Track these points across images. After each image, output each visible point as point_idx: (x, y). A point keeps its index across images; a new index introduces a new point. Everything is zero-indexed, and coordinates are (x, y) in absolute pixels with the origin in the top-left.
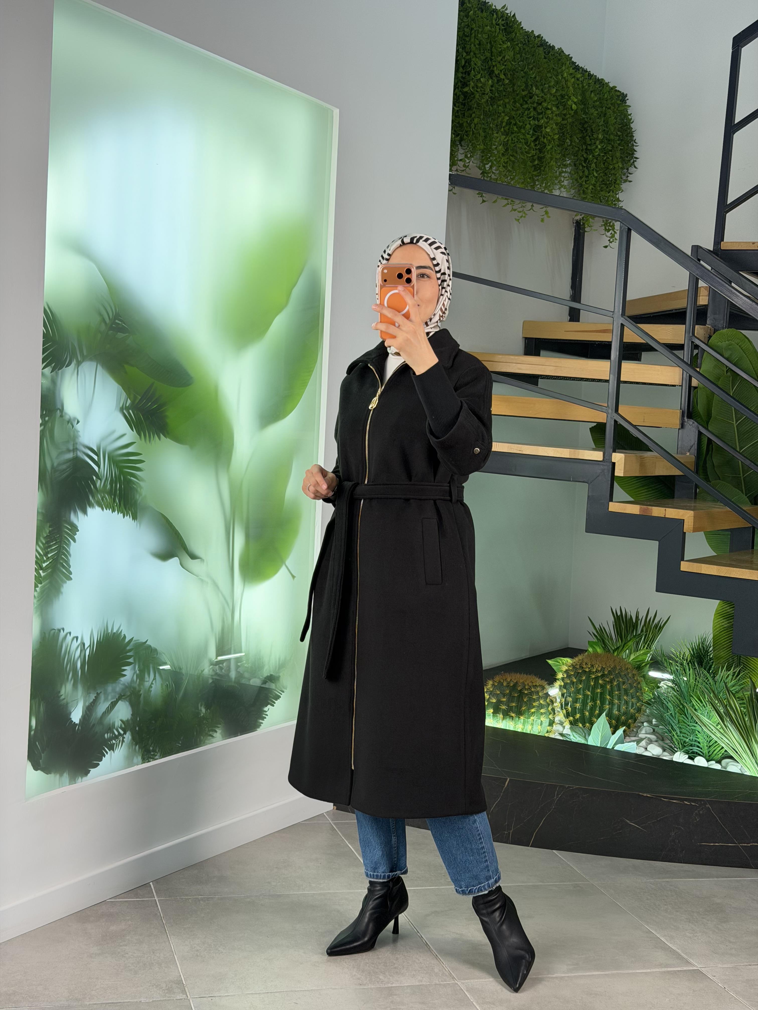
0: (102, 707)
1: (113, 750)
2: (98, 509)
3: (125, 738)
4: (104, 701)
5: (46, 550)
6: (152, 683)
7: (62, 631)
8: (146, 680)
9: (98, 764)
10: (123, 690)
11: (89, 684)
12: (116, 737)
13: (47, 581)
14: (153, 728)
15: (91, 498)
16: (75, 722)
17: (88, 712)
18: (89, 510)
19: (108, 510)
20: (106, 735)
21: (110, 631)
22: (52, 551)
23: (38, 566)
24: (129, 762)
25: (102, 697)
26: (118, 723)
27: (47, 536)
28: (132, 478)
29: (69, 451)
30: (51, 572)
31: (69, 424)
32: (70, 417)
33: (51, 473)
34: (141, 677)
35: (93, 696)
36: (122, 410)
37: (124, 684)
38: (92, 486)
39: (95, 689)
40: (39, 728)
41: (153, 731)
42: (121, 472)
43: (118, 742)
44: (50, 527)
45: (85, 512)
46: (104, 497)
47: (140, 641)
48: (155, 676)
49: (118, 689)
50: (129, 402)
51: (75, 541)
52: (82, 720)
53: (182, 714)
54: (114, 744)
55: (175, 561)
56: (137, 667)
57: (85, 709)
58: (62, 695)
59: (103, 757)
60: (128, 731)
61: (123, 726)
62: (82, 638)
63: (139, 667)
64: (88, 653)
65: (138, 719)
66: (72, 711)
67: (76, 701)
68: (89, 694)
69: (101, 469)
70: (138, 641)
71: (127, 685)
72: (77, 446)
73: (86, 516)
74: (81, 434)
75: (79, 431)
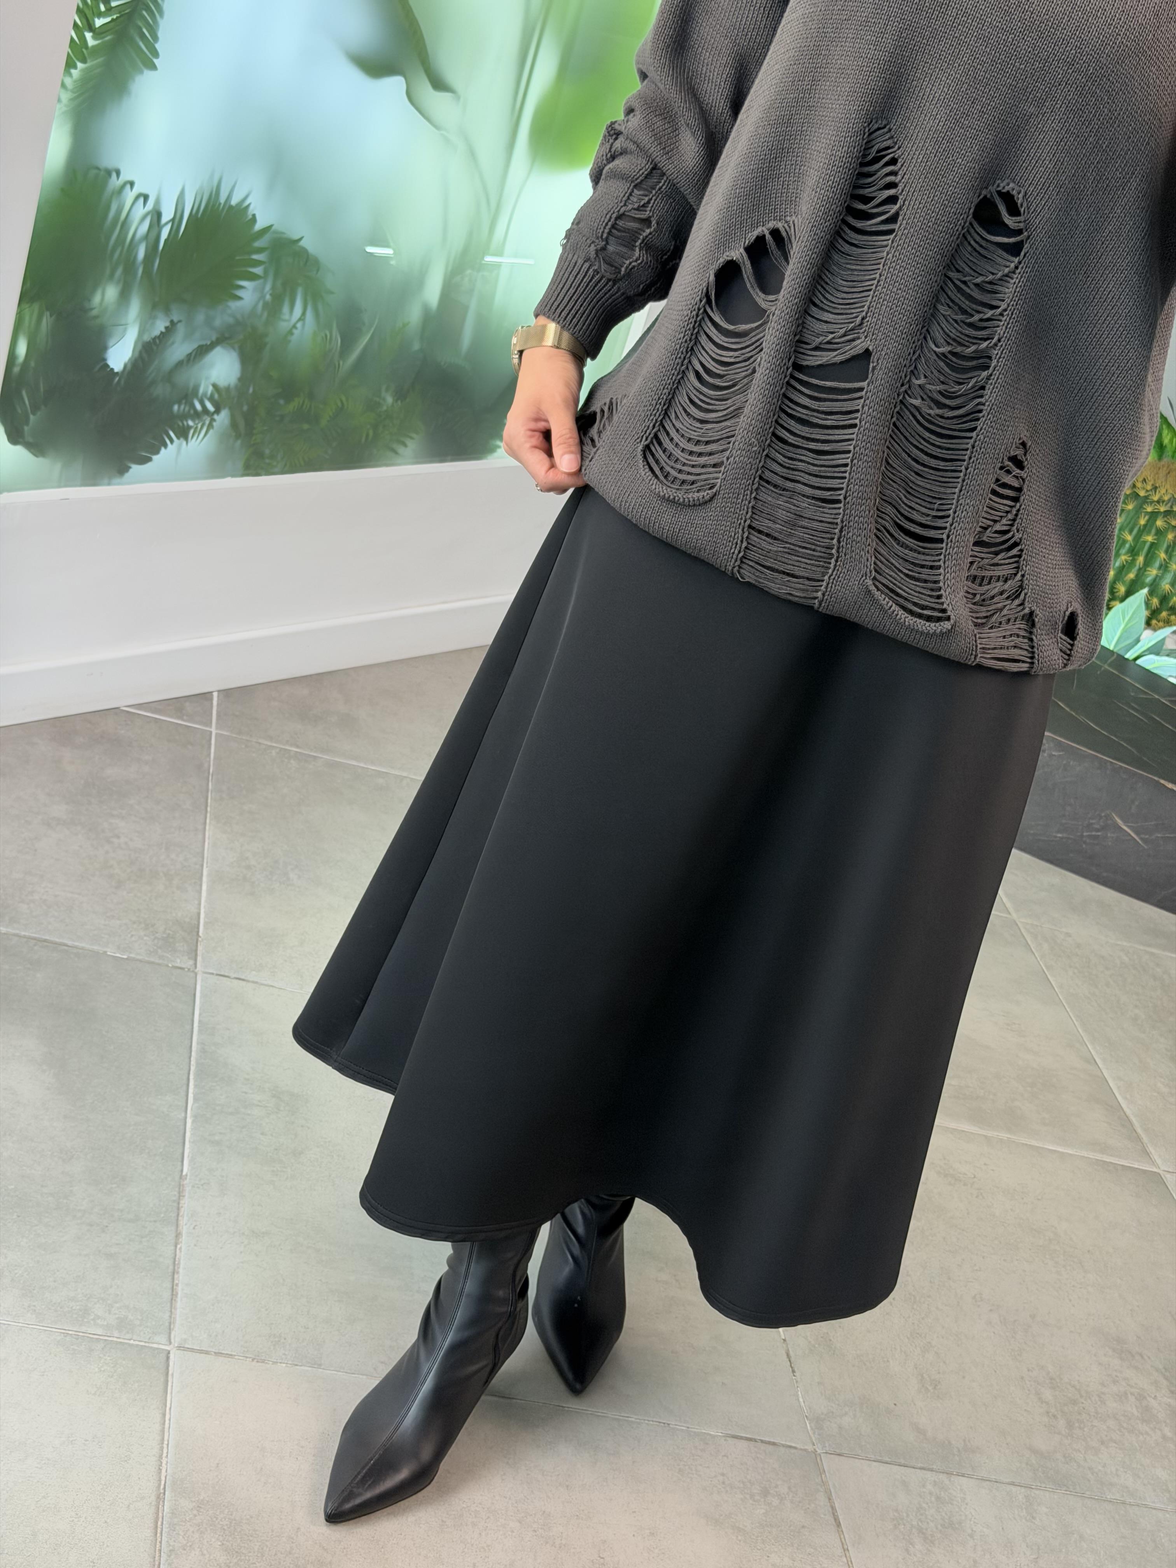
0: (179, 350)
1: (186, 439)
3: (214, 420)
4: (185, 340)
6: (294, 327)
7: (114, 175)
8: (284, 316)
9: (149, 459)
10: (231, 325)
11: (157, 300)
12: (197, 415)
13: (100, 60)
14: (278, 413)
16: (112, 369)
20: (176, 407)
21: (222, 200)
23: (84, 21)
24: (217, 465)
25: (181, 329)
26: (205, 388)
30: (110, 41)
34: (274, 307)
35: (160, 326)
37: (233, 316)
39: (167, 310)
40: (33, 364)
41: (277, 419)
43: (199, 426)
47: (286, 235)
48: (304, 314)
49: (218, 322)
52: (129, 367)
53: (344, 399)
54: (189, 428)
55: (395, 84)
56: (268, 287)
57: (139, 347)
58: (94, 308)
59: (163, 449)
60: (224, 408)
61: (216, 396)
62: (158, 202)
63: (273, 288)
64: (165, 233)
65: (251, 390)
66: (111, 344)
67: (124, 327)
68: (153, 318)
70: (282, 233)
71: (240, 318)
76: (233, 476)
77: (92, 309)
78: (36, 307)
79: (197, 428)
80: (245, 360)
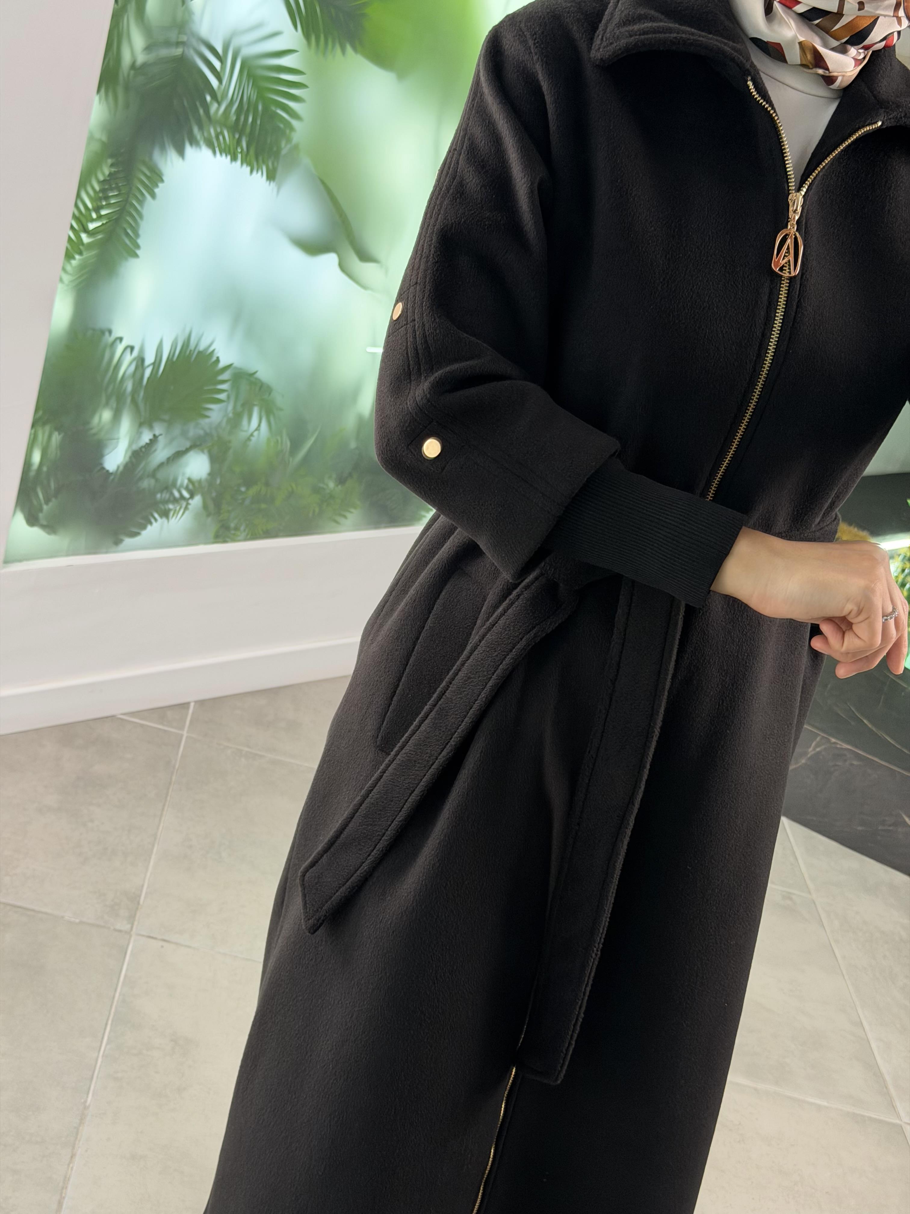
0: (160, 455)
1: (168, 518)
2: (205, 152)
3: (189, 504)
4: (165, 447)
5: (99, 204)
6: (252, 435)
7: (107, 334)
8: (242, 426)
9: (138, 534)
10: (202, 435)
11: (142, 420)
12: (175, 501)
13: (93, 253)
14: (240, 497)
15: (196, 130)
16: (108, 471)
17: (133, 459)
19: (224, 155)
20: (159, 496)
21: (192, 346)
22: (109, 205)
23: (80, 225)
24: (193, 536)
25: (162, 441)
26: (182, 481)
27: (104, 181)
28: (280, 112)
29: (168, 44)
30: (101, 239)
33: (128, 75)
34: (235, 421)
35: (146, 437)
37: (204, 430)
38: (201, 111)
39: (151, 427)
40: (45, 469)
41: (240, 501)
42: (261, 97)
43: (178, 508)
44: (112, 165)
45: (181, 152)
46: (222, 133)
47: (245, 370)
48: (259, 425)
49: (191, 434)
51: (153, 196)
52: (121, 468)
53: (294, 486)
54: (170, 510)
55: (331, 259)
56: (230, 408)
57: (129, 454)
58: (93, 428)
59: (149, 526)
60: (197, 495)
61: (191, 487)
62: (142, 350)
63: (235, 407)
64: (148, 372)
65: (218, 481)
66: (106, 451)
67: (116, 441)
68: (140, 433)
69: (223, 87)
70: (241, 369)
71: (208, 431)
72: (184, 38)
73: (181, 159)
74: (196, 17)
75: (193, 13)
76: (206, 544)
77: (91, 429)
78: (47, 428)
79: (175, 510)
80: (213, 460)
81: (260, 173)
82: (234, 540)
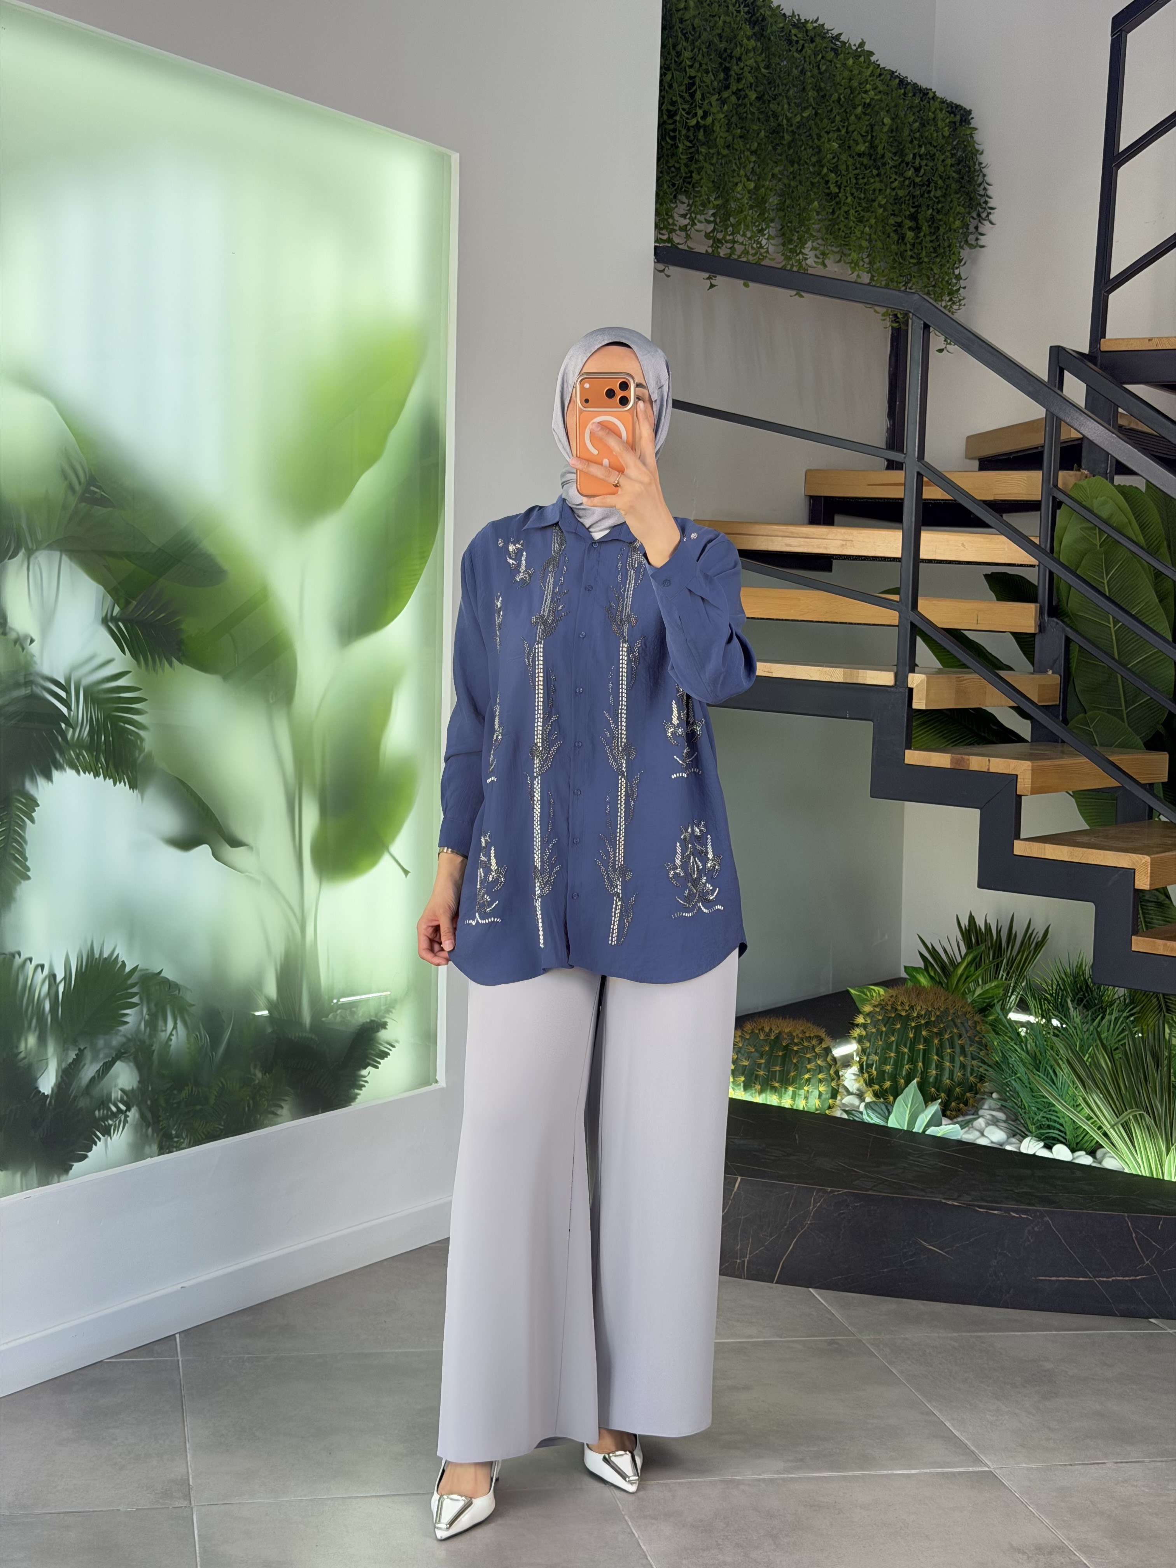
0: (89, 1071)
1: (110, 1135)
2: (70, 773)
3: (128, 1116)
4: (92, 1062)
6: (171, 1034)
7: (17, 956)
8: (159, 1028)
9: (86, 1157)
10: (124, 1044)
11: (65, 1036)
12: (114, 1116)
14: (175, 1101)
15: (58, 756)
16: (44, 1094)
17: (65, 1078)
18: (56, 774)
19: (87, 773)
20: (97, 1112)
21: (97, 955)
24: (137, 1153)
25: (88, 1055)
26: (116, 1094)
28: (127, 726)
29: (17, 685)
31: (17, 645)
32: (18, 634)
34: (152, 1025)
35: (72, 1055)
36: (105, 621)
37: (125, 1036)
38: (60, 739)
39: (75, 1042)
41: (175, 1105)
42: (108, 717)
43: (117, 1122)
45: (49, 777)
46: (81, 755)
47: (150, 971)
48: (175, 1024)
49: (114, 1044)
50: (117, 609)
51: (32, 821)
52: (55, 1090)
53: (223, 1080)
54: (110, 1126)
55: (204, 850)
56: (145, 1010)
57: (60, 1073)
58: (21, 1052)
59: (94, 1146)
60: (133, 1106)
62: (51, 967)
63: (149, 1009)
64: (61, 989)
65: (150, 1089)
66: (38, 1076)
67: (45, 1061)
68: (65, 1050)
69: (72, 713)
70: (147, 970)
71: (130, 1037)
72: (32, 678)
73: (50, 783)
74: (37, 659)
75: (34, 656)
76: (151, 1157)
77: (19, 1055)
79: (116, 1125)
80: (139, 1067)
81: (122, 783)
82: (179, 1148)
